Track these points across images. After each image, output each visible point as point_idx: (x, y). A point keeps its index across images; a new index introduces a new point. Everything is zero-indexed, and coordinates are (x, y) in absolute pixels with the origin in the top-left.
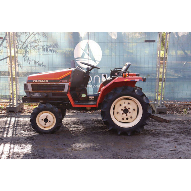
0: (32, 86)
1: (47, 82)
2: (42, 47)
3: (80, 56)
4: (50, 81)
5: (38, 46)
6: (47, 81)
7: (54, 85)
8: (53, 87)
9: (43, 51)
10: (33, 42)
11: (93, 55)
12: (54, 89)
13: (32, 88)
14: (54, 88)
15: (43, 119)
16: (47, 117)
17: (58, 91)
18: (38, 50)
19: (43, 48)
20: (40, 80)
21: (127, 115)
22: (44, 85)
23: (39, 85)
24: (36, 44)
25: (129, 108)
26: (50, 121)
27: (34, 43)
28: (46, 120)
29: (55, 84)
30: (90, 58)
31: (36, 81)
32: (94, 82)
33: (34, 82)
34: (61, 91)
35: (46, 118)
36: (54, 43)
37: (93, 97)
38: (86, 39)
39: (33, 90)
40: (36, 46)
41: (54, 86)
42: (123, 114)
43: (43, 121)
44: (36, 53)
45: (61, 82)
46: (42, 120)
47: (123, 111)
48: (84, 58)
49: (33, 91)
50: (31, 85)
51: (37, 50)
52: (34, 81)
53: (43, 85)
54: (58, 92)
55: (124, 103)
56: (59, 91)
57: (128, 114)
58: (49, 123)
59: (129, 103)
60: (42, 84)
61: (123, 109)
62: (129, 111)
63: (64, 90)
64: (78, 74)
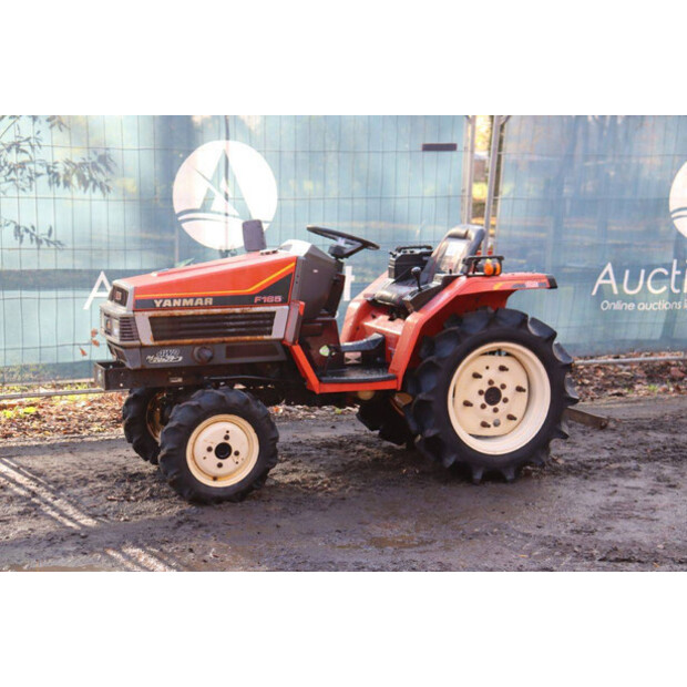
0: (151, 324)
1: (208, 307)
2: (48, 167)
3: (198, 205)
4: (219, 301)
5: (32, 166)
6: (210, 301)
7: (235, 314)
8: (231, 323)
9: (50, 183)
10: (9, 150)
11: (243, 199)
12: (233, 330)
13: (153, 331)
14: (231, 327)
15: (214, 448)
16: (227, 438)
17: (248, 338)
18: (31, 179)
19: (49, 173)
20: (182, 298)
21: (496, 410)
22: (199, 316)
23: (180, 317)
24: (23, 157)
25: (503, 386)
26: (237, 453)
27: (14, 150)
28: (223, 451)
29: (238, 310)
30: (232, 211)
31: (167, 303)
33: (161, 308)
34: (259, 337)
35: (222, 441)
36: (95, 153)
37: (359, 354)
38: (219, 139)
39: (155, 338)
40: (22, 165)
41: (233, 320)
42: (483, 407)
43: (213, 452)
44: (22, 194)
45: (261, 303)
46: (209, 449)
47: (483, 397)
48: (213, 212)
49: (157, 343)
50: (151, 318)
51: (27, 180)
52: (158, 304)
53: (193, 316)
54: (250, 341)
55: (487, 368)
56: (253, 338)
57: (500, 405)
58: (236, 458)
59: (503, 369)
60: (191, 312)
61: (485, 390)
62: (504, 393)
63: (270, 333)
64: (316, 271)
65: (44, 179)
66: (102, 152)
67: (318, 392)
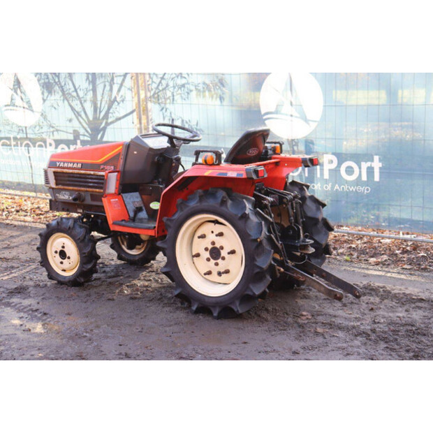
0: (55, 176)
1: (79, 169)
2: (196, 86)
4: (84, 166)
5: (188, 86)
6: (79, 166)
8: (90, 180)
9: (197, 95)
10: (178, 77)
12: (91, 184)
13: (56, 179)
14: (91, 182)
15: (58, 252)
16: (63, 247)
17: (97, 190)
18: (188, 93)
19: (196, 89)
20: (68, 162)
21: (217, 264)
23: (67, 173)
24: (184, 81)
25: (222, 248)
26: (69, 258)
27: (179, 77)
28: (63, 254)
29: (92, 173)
31: (62, 165)
32: (307, 175)
33: (59, 167)
35: (61, 249)
36: (217, 77)
39: (57, 184)
40: (183, 86)
41: (91, 179)
42: (208, 260)
43: (58, 254)
44: (184, 102)
45: (103, 170)
46: (56, 252)
49: (57, 187)
50: (54, 172)
51: (186, 94)
52: (58, 164)
53: (72, 173)
54: (98, 192)
55: (212, 232)
57: (220, 261)
58: (69, 261)
59: (221, 234)
60: (71, 171)
62: (223, 253)
64: (135, 152)
65: (194, 93)
66: (220, 77)
67: (111, 229)
